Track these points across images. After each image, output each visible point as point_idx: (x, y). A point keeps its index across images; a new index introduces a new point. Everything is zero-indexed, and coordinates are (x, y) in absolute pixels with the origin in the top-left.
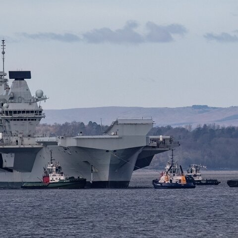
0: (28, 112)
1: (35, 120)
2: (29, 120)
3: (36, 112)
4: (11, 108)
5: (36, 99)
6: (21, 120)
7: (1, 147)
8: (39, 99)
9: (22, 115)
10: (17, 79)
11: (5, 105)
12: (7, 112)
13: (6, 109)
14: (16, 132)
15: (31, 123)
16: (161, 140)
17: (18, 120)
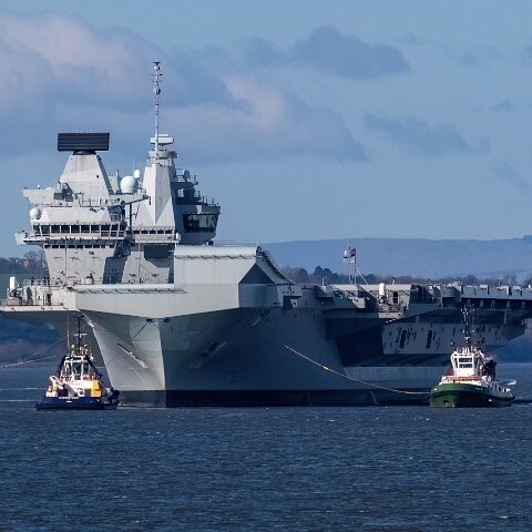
0: (85, 228)
2: (87, 247)
3: (105, 227)
4: (45, 220)
5: (116, 197)
6: (71, 247)
7: (8, 309)
8: (127, 199)
9: (70, 236)
10: (76, 152)
11: (33, 212)
12: (36, 228)
13: (34, 221)
14: (61, 276)
15: (93, 253)
16: (381, 293)
17: (62, 247)
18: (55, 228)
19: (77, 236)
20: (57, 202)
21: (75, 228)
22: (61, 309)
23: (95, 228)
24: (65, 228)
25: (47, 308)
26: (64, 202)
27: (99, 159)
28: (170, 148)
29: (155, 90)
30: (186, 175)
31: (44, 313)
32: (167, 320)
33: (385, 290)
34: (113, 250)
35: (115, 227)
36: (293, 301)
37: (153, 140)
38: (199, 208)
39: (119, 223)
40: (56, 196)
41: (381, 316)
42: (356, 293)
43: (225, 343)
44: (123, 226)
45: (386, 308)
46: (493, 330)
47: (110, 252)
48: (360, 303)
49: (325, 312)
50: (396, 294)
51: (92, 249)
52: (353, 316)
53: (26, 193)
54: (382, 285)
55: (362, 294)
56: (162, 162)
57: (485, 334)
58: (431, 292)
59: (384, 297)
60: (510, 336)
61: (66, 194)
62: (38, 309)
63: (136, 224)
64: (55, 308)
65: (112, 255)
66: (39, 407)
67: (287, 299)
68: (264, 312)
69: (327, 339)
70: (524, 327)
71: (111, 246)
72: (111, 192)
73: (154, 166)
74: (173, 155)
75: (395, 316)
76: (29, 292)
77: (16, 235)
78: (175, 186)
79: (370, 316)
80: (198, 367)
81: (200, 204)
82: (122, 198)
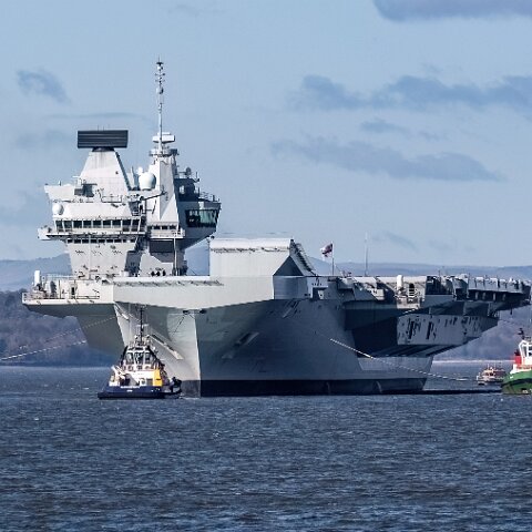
0: (107, 223)
1: (125, 241)
3: (127, 222)
4: (68, 215)
5: (135, 193)
6: (94, 241)
7: (34, 302)
8: (146, 195)
9: (93, 230)
10: (95, 149)
11: (56, 208)
12: (59, 224)
13: (57, 217)
14: (83, 270)
15: (114, 248)
16: (399, 285)
17: (86, 241)
18: (78, 224)
19: (99, 231)
20: (78, 198)
21: (97, 223)
22: (87, 301)
23: (116, 222)
24: (87, 223)
25: (73, 301)
26: (85, 198)
27: (118, 156)
28: (172, 146)
29: (158, 90)
30: (188, 172)
31: (70, 305)
32: (203, 311)
33: (403, 283)
34: (134, 244)
35: (136, 222)
36: (320, 293)
37: (157, 138)
38: (201, 204)
39: (139, 218)
40: (77, 192)
41: (399, 307)
42: (375, 286)
43: (257, 334)
44: (144, 221)
45: (403, 299)
46: (473, 322)
47: (131, 246)
48: (379, 295)
49: (345, 304)
50: (412, 286)
51: (114, 244)
52: (373, 307)
53: (47, 189)
54: (400, 277)
55: (380, 285)
56: (165, 159)
57: (467, 326)
58: (444, 284)
59: (402, 289)
60: (484, 329)
61: (86, 190)
62: (64, 302)
63: (152, 219)
64: (80, 301)
65: (133, 249)
66: (102, 396)
67: (315, 291)
68: (294, 303)
69: (345, 330)
70: (497, 319)
71: (132, 241)
72: (130, 189)
73: (158, 163)
74: (174, 152)
75: (414, 306)
76: (53, 286)
77: (39, 230)
78: (177, 182)
79: (388, 307)
80: (230, 357)
81: (202, 200)
82: (141, 194)
